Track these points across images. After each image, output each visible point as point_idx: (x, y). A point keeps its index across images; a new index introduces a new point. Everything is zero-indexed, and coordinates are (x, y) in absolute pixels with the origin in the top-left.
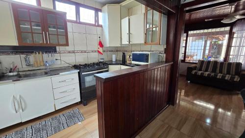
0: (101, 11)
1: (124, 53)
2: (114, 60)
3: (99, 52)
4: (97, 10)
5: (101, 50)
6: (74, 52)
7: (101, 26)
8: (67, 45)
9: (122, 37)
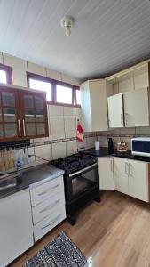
0: (78, 88)
1: (110, 139)
2: (97, 148)
3: (78, 139)
4: (75, 88)
5: (81, 136)
6: (50, 143)
7: (79, 106)
8: (47, 135)
9: (110, 119)
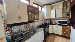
1: (51, 21)
2: (47, 23)
4: (42, 7)
5: (44, 20)
7: (43, 12)
8: (39, 19)
